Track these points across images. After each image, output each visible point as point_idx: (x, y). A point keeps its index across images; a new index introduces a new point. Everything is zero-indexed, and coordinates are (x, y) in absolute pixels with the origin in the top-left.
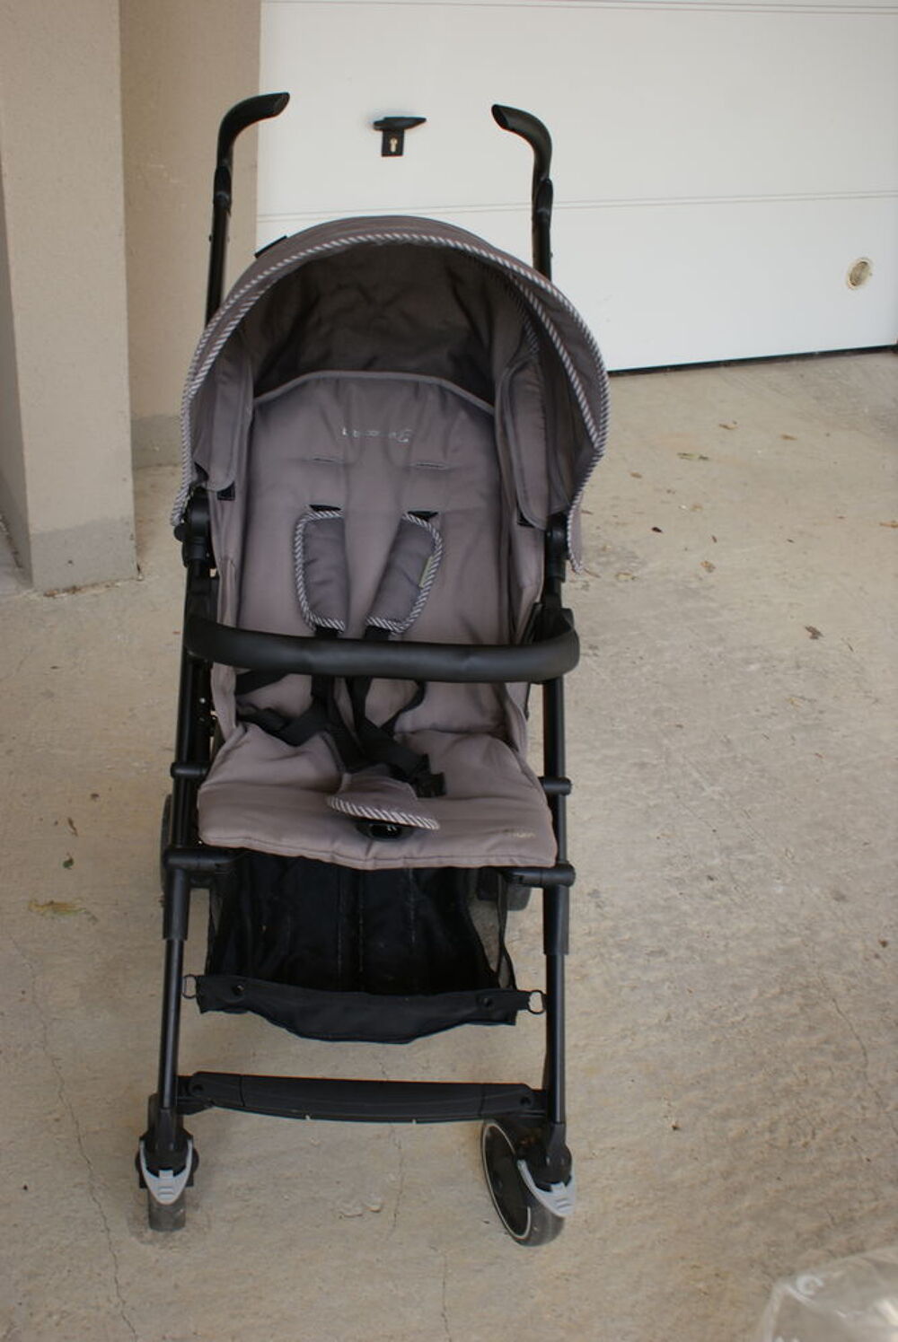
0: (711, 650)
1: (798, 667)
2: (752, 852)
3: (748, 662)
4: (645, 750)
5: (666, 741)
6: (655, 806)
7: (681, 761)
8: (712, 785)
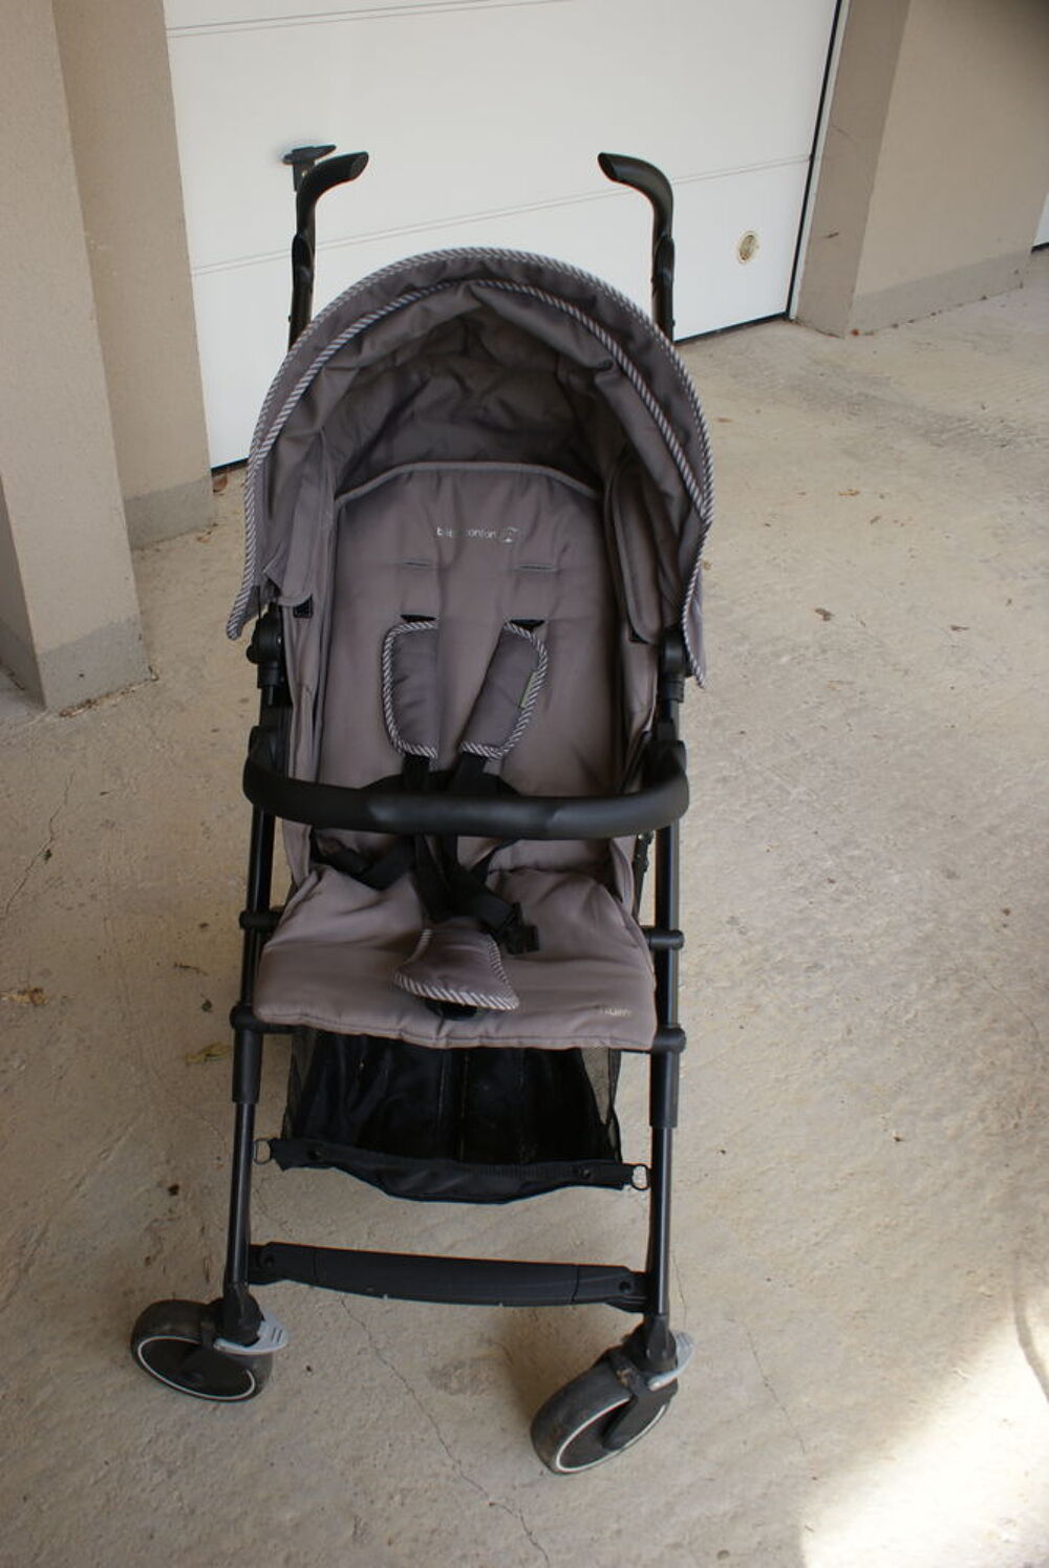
0: (740, 649)
1: (824, 651)
2: (858, 847)
3: (777, 655)
4: (721, 764)
5: (736, 751)
6: (753, 819)
7: (757, 768)
8: (795, 787)
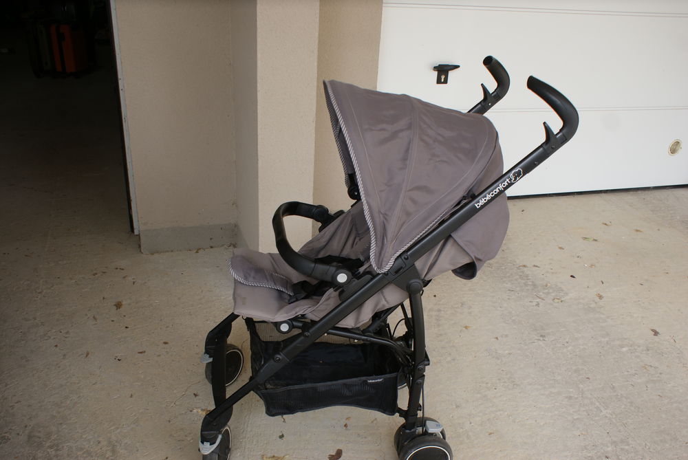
0: (603, 340)
1: (648, 350)
2: (628, 445)
3: (622, 346)
4: (571, 390)
5: (581, 386)
6: (578, 419)
7: (590, 396)
8: (606, 409)
